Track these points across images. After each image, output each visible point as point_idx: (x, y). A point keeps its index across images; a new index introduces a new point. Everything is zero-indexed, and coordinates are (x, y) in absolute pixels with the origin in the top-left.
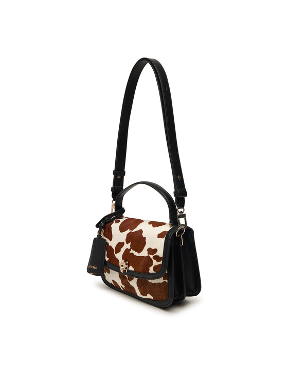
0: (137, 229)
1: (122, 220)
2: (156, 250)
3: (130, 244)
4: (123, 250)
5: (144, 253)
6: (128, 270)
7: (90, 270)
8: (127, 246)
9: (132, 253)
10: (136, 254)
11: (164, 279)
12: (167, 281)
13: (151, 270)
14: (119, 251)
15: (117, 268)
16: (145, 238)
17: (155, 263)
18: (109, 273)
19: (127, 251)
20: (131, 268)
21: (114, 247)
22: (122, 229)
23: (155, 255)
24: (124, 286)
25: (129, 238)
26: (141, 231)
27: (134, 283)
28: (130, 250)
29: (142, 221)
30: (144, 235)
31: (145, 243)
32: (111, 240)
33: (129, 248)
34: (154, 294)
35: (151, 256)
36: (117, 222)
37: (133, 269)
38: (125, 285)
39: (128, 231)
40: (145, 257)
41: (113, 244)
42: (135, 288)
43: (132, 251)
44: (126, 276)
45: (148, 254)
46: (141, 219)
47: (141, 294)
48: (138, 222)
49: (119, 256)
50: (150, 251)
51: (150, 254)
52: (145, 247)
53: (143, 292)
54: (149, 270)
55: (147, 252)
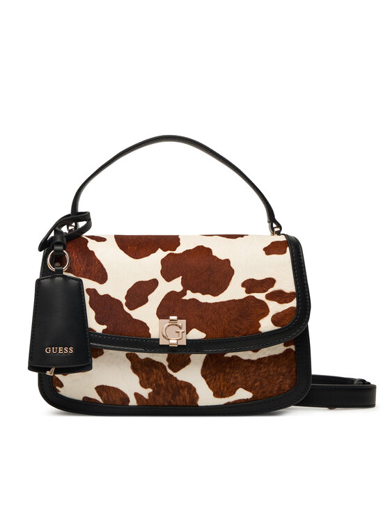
2: (271, 282)
3: (179, 280)
4: (156, 297)
5: (235, 292)
8: (171, 286)
9: (194, 300)
10: (207, 298)
11: (285, 345)
12: (293, 347)
13: (266, 326)
14: (144, 302)
16: (227, 261)
17: (275, 307)
19: (173, 296)
23: (270, 290)
24: (145, 393)
26: (203, 249)
27: (190, 373)
28: (183, 293)
30: (219, 255)
32: (101, 280)
33: (178, 289)
34: (257, 384)
35: (261, 296)
37: (201, 335)
39: (161, 254)
40: (240, 300)
43: (190, 295)
45: (247, 292)
47: (216, 394)
50: (250, 285)
51: (254, 292)
52: (232, 281)
53: (224, 386)
54: (259, 326)
55: (244, 289)
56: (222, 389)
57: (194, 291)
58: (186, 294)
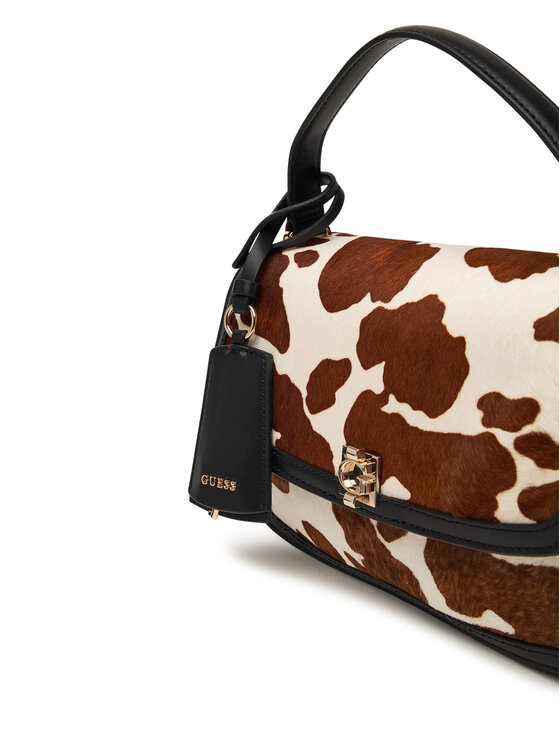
0: (413, 292)
1: (326, 251)
2: (528, 409)
3: (379, 369)
4: (346, 397)
5: (463, 418)
6: (380, 498)
7: (202, 496)
8: (368, 379)
9: (398, 417)
10: (417, 419)
13: (508, 508)
14: (329, 402)
15: (324, 483)
16: (461, 341)
17: (529, 473)
18: (286, 490)
19: (368, 402)
20: (394, 488)
21: (301, 382)
22: (334, 296)
23: (526, 430)
24: (359, 558)
25: (375, 340)
26: (433, 306)
27: (409, 551)
28: (383, 399)
29: (428, 251)
30: (453, 324)
31: (462, 370)
32: (283, 345)
33: (378, 388)
34: (520, 614)
35: (506, 439)
36: (306, 260)
37: (404, 494)
38: (366, 554)
39: (366, 306)
40: (470, 438)
41: (296, 366)
42: (417, 574)
43: (393, 406)
44: (374, 522)
45: (486, 422)
46: (422, 238)
47: (450, 603)
48: (411, 255)
49: (330, 425)
50: (494, 407)
51: (496, 427)
52: (463, 389)
53: (461, 595)
54: (495, 506)
55: (480, 414)
56: (458, 598)
57: (400, 399)
58: (386, 402)
